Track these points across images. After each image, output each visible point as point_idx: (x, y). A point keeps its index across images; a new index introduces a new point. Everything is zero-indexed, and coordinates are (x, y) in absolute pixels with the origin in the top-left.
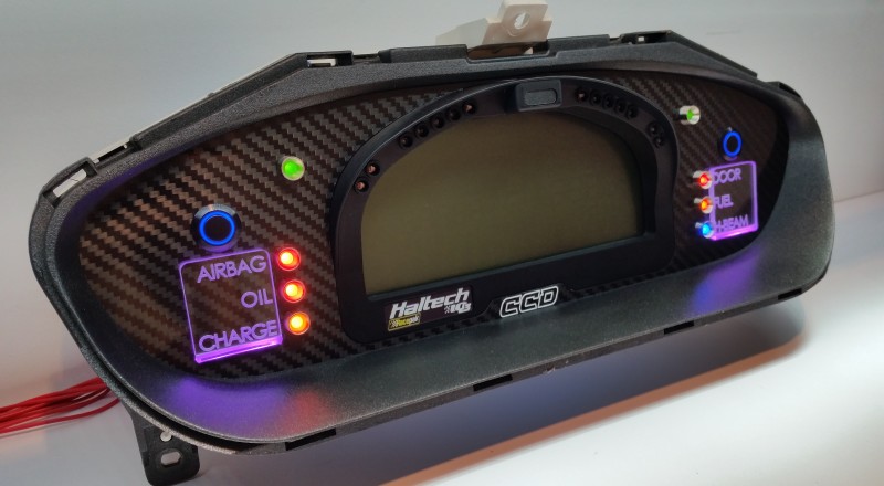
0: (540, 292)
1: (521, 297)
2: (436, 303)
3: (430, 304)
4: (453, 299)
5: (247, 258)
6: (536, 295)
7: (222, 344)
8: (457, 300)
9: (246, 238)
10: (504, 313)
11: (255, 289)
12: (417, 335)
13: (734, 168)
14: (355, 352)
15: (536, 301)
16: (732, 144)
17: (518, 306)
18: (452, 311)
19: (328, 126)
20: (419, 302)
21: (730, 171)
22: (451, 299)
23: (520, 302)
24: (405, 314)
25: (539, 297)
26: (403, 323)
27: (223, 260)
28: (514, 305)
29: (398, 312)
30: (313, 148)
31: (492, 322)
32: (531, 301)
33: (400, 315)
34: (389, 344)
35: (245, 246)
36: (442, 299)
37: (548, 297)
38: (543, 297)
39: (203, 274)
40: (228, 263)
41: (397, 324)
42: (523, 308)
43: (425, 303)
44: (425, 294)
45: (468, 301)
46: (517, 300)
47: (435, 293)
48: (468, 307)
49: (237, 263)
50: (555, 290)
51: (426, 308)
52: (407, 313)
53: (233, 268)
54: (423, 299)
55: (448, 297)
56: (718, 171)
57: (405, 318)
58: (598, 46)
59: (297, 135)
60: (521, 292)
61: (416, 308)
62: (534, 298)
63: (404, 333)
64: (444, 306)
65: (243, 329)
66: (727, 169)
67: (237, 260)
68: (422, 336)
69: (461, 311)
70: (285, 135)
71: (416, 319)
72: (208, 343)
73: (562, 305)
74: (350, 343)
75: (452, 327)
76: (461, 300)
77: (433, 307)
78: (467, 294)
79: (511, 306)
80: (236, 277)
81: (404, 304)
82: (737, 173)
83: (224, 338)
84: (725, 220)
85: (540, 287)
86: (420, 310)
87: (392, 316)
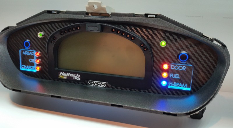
0: (101, 83)
1: (94, 82)
2: (71, 75)
3: (70, 75)
4: (76, 76)
5: (31, 52)
6: (99, 83)
7: (25, 68)
8: (77, 76)
9: (32, 48)
10: (89, 84)
11: (32, 59)
12: (65, 81)
13: (183, 66)
14: (51, 80)
15: (99, 85)
16: (183, 57)
17: (93, 84)
18: (75, 78)
19: (51, 27)
20: (67, 73)
21: (180, 66)
22: (75, 76)
23: (94, 83)
24: (63, 75)
25: (100, 84)
26: (62, 77)
27: (27, 51)
28: (92, 83)
29: (61, 74)
30: (47, 31)
31: (85, 85)
32: (97, 84)
33: (62, 75)
34: (59, 81)
35: (32, 49)
36: (73, 75)
37: (103, 85)
38: (101, 84)
39: (24, 53)
40: (28, 52)
41: (61, 77)
42: (95, 85)
43: (68, 74)
44: (69, 72)
45: (80, 78)
46: (93, 82)
47: (71, 73)
48: (79, 79)
49: (29, 52)
50: (105, 84)
51: (69, 76)
52: (64, 75)
53: (29, 53)
54: (68, 73)
55: (74, 75)
56: (175, 65)
57: (63, 76)
58: (129, 17)
59: (44, 28)
60: (95, 81)
61: (66, 75)
62: (98, 83)
63: (62, 80)
64: (73, 77)
65: (29, 66)
66: (179, 66)
67: (29, 51)
68: (66, 82)
69: (77, 79)
70: (42, 28)
71: (66, 77)
72: (23, 67)
73: (107, 88)
74: (50, 77)
75: (75, 83)
76: (78, 76)
77: (70, 76)
78: (79, 76)
79: (91, 83)
80: (29, 55)
81: (63, 73)
82: (184, 68)
83: (26, 67)
84: (175, 83)
85: (101, 81)
86: (67, 75)
87: (60, 74)
